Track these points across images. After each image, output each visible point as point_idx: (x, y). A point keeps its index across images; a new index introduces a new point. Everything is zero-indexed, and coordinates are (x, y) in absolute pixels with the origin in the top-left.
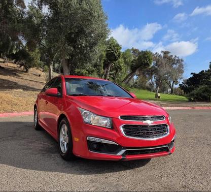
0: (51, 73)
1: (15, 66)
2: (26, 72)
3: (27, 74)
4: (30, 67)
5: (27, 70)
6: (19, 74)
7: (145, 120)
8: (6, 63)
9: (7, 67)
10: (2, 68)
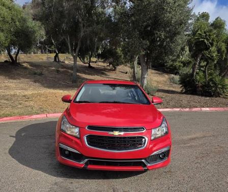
0: (136, 70)
1: (105, 65)
2: (114, 70)
3: (114, 72)
4: (118, 65)
5: (115, 68)
6: (106, 73)
7: (112, 131)
8: (97, 63)
9: (98, 67)
10: (93, 68)
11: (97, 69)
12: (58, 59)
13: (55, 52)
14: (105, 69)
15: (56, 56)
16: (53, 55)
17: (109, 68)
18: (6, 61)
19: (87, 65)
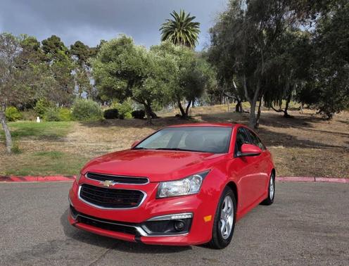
1: (314, 112)
3: (326, 121)
5: (330, 116)
8: (300, 111)
9: (300, 115)
10: (292, 117)
11: (298, 119)
12: (241, 109)
13: (238, 100)
14: (312, 119)
15: (239, 105)
16: (234, 104)
17: (319, 116)
18: (178, 116)
19: (283, 114)
